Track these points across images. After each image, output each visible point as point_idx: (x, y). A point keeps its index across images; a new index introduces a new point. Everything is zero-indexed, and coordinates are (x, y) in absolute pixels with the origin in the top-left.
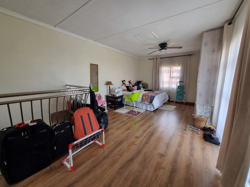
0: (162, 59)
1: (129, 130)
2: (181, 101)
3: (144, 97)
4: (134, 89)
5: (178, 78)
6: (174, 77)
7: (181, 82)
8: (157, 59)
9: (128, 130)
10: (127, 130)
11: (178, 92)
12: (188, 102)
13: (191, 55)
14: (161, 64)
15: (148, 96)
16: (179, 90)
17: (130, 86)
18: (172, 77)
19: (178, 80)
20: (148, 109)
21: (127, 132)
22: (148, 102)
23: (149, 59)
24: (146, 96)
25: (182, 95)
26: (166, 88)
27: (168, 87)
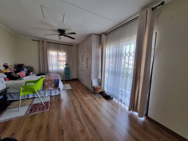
0: (49, 43)
1: (65, 132)
2: (68, 79)
3: (46, 82)
4: (21, 76)
5: (64, 61)
6: (62, 61)
7: (66, 64)
8: (43, 42)
9: (63, 132)
10: (63, 134)
11: (65, 72)
12: (72, 78)
13: (72, 46)
14: (48, 48)
15: (51, 80)
16: (66, 71)
17: (12, 72)
18: (60, 61)
19: (65, 63)
20: (53, 95)
21: (65, 135)
22: (52, 87)
23: (33, 40)
24: (49, 81)
25: (69, 74)
26: (55, 70)
27: (57, 69)
